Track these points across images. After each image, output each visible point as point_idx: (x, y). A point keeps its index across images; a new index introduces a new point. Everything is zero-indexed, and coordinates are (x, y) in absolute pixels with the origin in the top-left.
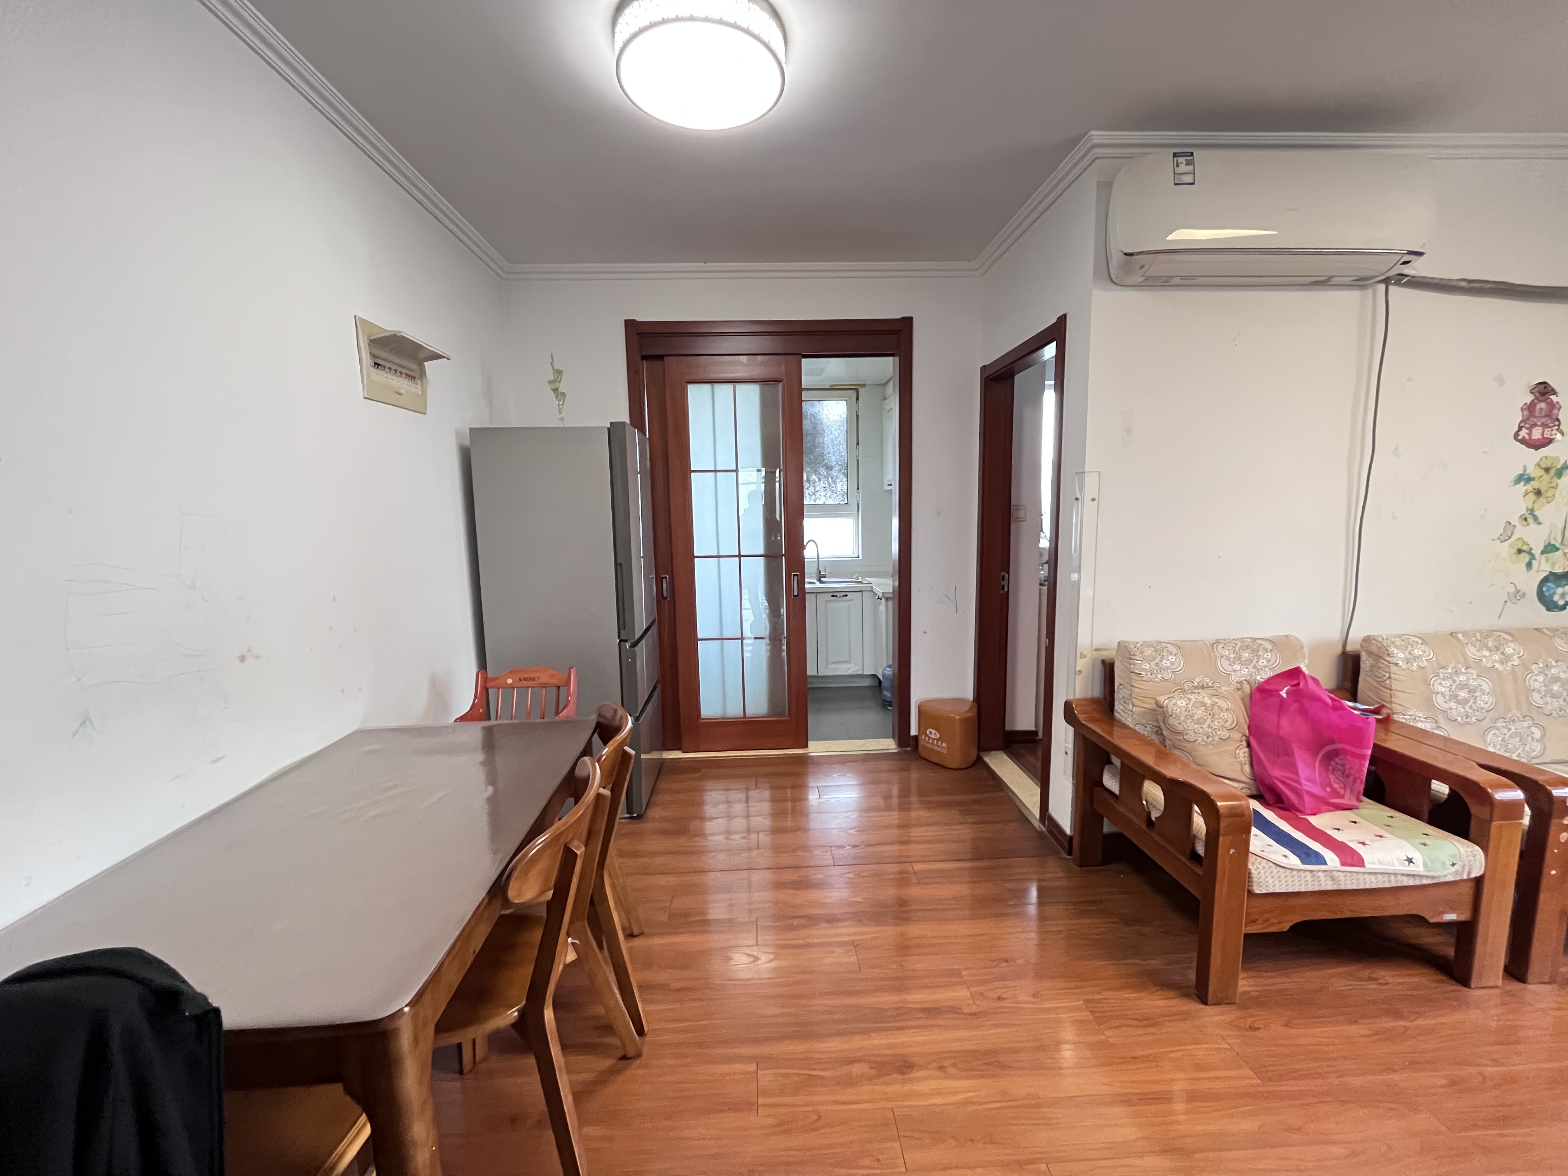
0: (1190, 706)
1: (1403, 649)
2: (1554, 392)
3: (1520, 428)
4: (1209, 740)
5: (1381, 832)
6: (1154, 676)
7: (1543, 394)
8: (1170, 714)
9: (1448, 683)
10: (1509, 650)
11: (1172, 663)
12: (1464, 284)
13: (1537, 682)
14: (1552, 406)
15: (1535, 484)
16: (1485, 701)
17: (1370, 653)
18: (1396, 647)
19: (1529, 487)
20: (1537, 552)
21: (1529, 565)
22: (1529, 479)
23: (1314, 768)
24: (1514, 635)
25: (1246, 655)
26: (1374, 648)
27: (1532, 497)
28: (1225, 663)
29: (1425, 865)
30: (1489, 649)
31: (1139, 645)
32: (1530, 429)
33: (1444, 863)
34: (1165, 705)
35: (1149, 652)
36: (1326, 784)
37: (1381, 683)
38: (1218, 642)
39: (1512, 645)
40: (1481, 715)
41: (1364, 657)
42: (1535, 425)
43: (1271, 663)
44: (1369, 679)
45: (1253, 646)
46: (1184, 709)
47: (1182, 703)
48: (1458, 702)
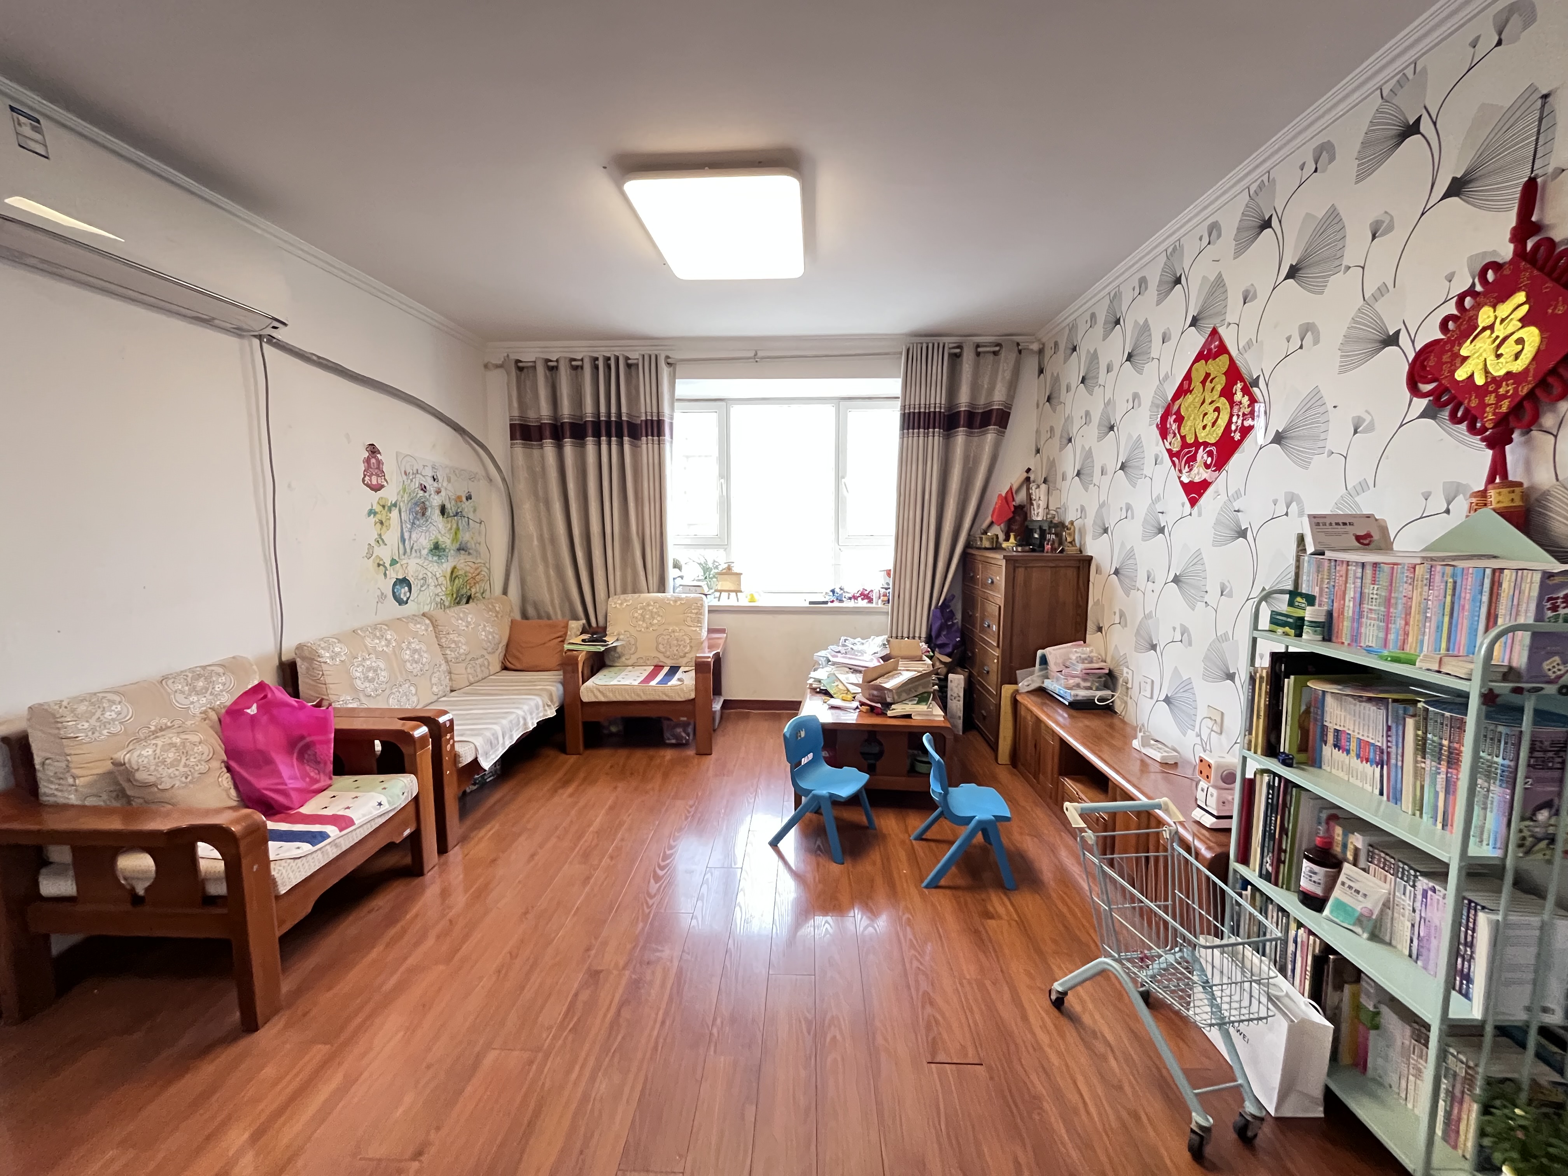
0: (158, 751)
1: (326, 649)
2: (379, 453)
3: (365, 476)
4: (188, 780)
5: (354, 794)
6: (97, 734)
7: (373, 452)
8: (136, 767)
9: (360, 669)
10: (389, 637)
11: (119, 713)
12: (315, 358)
13: (407, 655)
14: (379, 462)
15: (379, 517)
16: (384, 675)
17: (304, 659)
18: (322, 648)
19: (377, 519)
20: (387, 565)
21: (385, 575)
22: (375, 513)
23: (293, 766)
24: (388, 624)
25: (200, 684)
26: (306, 653)
27: (379, 525)
28: (180, 697)
29: (389, 803)
30: (378, 638)
31: (65, 703)
32: (370, 476)
33: (398, 796)
34: (126, 760)
35: (82, 708)
36: (304, 775)
37: (317, 681)
38: (165, 678)
39: (389, 632)
40: (384, 686)
41: (299, 662)
42: (372, 474)
43: (226, 686)
44: (307, 680)
45: (204, 673)
46: (152, 758)
47: (148, 752)
48: (370, 681)
